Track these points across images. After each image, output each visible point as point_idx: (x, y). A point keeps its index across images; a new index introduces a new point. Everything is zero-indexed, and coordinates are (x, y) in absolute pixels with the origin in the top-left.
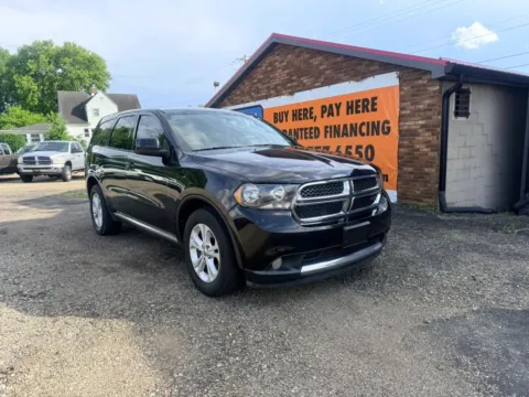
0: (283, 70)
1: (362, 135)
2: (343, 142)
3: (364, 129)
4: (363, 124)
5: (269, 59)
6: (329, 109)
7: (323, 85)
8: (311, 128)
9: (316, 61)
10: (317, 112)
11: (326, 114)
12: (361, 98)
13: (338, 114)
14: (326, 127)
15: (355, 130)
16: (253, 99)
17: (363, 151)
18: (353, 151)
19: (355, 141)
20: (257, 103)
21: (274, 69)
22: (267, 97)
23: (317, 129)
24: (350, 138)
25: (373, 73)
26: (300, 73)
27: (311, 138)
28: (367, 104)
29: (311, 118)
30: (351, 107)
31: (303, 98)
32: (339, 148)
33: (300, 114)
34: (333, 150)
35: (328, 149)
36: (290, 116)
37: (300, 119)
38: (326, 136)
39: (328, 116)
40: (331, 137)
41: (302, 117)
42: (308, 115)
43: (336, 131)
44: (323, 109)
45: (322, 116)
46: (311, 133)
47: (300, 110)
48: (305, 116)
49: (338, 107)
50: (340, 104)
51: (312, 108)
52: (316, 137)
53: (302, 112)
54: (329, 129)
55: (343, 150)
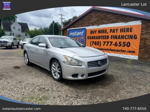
0: (95, 18)
1: (126, 39)
2: (118, 41)
3: (127, 37)
4: (126, 35)
5: (91, 14)
6: (112, 30)
7: (111, 23)
8: (105, 36)
9: (109, 16)
10: (108, 31)
11: (112, 32)
12: (126, 28)
13: (117, 32)
14: (112, 36)
15: (123, 37)
16: (82, 26)
17: (126, 44)
18: (122, 44)
19: (122, 41)
20: (84, 27)
21: (92, 17)
22: (88, 26)
23: (108, 36)
24: (121, 39)
25: (131, 21)
26: (102, 19)
27: (105, 39)
28: (129, 29)
29: (106, 33)
30: (122, 30)
31: (102, 27)
32: (116, 42)
33: (101, 32)
34: (114, 43)
35: (112, 42)
36: (97, 32)
37: (101, 33)
38: (111, 39)
39: (113, 32)
40: (113, 39)
41: (102, 32)
42: (105, 32)
43: (116, 37)
44: (111, 30)
45: (110, 32)
46: (105, 37)
47: (101, 30)
48: (103, 32)
49: (117, 30)
50: (118, 29)
51: (106, 30)
52: (107, 39)
53: (102, 31)
54: (113, 37)
55: (118, 43)
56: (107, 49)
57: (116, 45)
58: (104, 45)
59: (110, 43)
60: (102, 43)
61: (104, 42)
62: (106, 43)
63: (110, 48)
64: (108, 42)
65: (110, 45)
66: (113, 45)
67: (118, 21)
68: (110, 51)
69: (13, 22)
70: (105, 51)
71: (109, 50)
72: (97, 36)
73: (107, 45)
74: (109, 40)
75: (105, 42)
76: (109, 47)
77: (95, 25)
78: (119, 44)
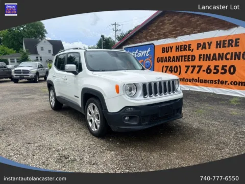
0: (170, 24)
1: (227, 59)
2: (212, 64)
3: (228, 56)
4: (228, 53)
5: (162, 19)
6: (201, 45)
7: (199, 32)
8: (189, 56)
9: (193, 20)
10: (194, 47)
11: (200, 48)
12: (227, 39)
13: (209, 48)
14: (200, 55)
15: (221, 57)
16: (148, 40)
17: (227, 69)
18: (220, 69)
19: (221, 63)
20: (150, 42)
21: (164, 24)
22: (157, 39)
23: (192, 56)
24: (217, 61)
26: (182, 26)
27: (189, 61)
29: (189, 50)
30: (220, 44)
31: (182, 39)
32: (209, 66)
33: (181, 48)
34: (205, 68)
35: (200, 67)
36: (174, 49)
37: (181, 51)
38: (200, 60)
39: (202, 49)
40: (203, 60)
41: (183, 49)
42: (187, 49)
43: (208, 57)
44: (199, 45)
45: (198, 49)
46: (189, 58)
47: (181, 46)
48: (185, 49)
49: (210, 44)
50: (211, 42)
51: (191, 45)
52: (192, 60)
53: (183, 47)
54: (202, 56)
55: (212, 68)
56: (193, 79)
57: (209, 71)
58: (186, 72)
59: (197, 69)
60: (184, 69)
61: (186, 66)
62: (191, 69)
63: (199, 78)
64: (194, 67)
65: (198, 72)
66: (204, 71)
67: (211, 27)
68: (197, 83)
69: (40, 40)
70: (188, 83)
71: (196, 81)
72: (174, 57)
73: (192, 72)
74: (196, 63)
75: (188, 67)
76: (195, 76)
77: (169, 38)
78: (215, 69)
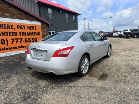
1: (33, 35)
2: (27, 37)
3: (34, 34)
4: (33, 32)
8: (12, 32)
11: (19, 28)
12: (32, 26)
13: (24, 29)
14: (20, 32)
15: (31, 34)
17: (34, 39)
18: (31, 39)
19: (31, 37)
23: (15, 32)
24: (29, 36)
25: (34, 21)
27: (13, 35)
28: (34, 28)
29: (12, 28)
30: (29, 27)
32: (26, 39)
34: (24, 39)
35: (21, 39)
38: (20, 35)
39: (21, 29)
40: (22, 35)
41: (6, 27)
42: (10, 27)
43: (24, 34)
44: (18, 27)
45: (18, 29)
48: (8, 27)
50: (25, 26)
51: (12, 25)
52: (15, 35)
54: (21, 33)
55: (28, 39)
56: (18, 47)
57: (26, 41)
58: (12, 43)
59: (19, 40)
60: (10, 41)
61: (12, 39)
62: (15, 41)
63: (21, 45)
64: (17, 39)
65: (21, 42)
66: (24, 41)
67: (23, 18)
68: (21, 48)
70: (15, 49)
71: (20, 47)
73: (17, 42)
74: (18, 37)
75: (13, 40)
76: (19, 44)
78: (29, 40)
